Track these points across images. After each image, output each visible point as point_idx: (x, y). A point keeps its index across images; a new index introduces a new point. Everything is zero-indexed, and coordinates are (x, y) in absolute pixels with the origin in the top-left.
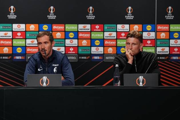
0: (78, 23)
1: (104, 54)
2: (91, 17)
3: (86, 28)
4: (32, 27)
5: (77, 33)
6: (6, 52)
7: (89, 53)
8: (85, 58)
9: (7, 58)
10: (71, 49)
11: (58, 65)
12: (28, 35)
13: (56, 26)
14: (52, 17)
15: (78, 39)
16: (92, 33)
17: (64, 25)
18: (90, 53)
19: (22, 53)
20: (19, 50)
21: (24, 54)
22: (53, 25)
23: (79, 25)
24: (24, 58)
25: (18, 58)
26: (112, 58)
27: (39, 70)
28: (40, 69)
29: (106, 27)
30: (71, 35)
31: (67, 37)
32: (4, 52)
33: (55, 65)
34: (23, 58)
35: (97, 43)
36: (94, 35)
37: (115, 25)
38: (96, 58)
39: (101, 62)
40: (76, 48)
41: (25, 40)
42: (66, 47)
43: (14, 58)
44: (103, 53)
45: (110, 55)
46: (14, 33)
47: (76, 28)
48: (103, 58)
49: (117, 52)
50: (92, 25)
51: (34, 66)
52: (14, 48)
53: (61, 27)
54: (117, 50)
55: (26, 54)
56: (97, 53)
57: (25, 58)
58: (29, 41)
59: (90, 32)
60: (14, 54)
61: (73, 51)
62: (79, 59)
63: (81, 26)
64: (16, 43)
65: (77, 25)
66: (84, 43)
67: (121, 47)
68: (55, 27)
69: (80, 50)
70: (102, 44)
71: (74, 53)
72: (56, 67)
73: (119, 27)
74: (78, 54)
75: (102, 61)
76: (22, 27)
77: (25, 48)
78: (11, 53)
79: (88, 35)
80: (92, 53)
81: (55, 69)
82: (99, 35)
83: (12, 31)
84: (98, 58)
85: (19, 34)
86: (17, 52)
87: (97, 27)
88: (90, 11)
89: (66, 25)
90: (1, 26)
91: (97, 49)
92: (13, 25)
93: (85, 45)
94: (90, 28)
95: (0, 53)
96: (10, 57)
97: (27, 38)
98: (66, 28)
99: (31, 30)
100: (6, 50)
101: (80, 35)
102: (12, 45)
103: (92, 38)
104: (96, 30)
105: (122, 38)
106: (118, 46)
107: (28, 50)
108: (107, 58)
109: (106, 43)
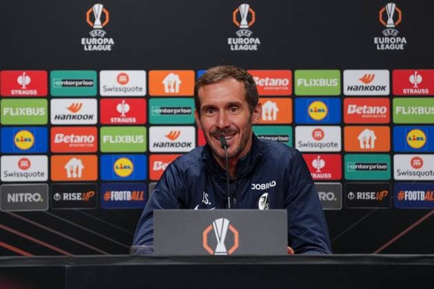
3: (374, 83)
4: (172, 81)
5: (337, 103)
6: (75, 175)
7: (386, 176)
8: (370, 196)
9: (77, 197)
10: (318, 164)
12: (155, 111)
13: (262, 76)
14: (244, 42)
15: (342, 125)
16: (395, 100)
17: (289, 72)
18: (388, 177)
19: (133, 178)
20: (123, 168)
21: (141, 181)
23: (347, 73)
24: (141, 199)
25: (118, 196)
30: (318, 110)
31: (299, 117)
32: (69, 175)
34: (137, 199)
35: (416, 139)
36: (404, 111)
38: (412, 196)
40: (337, 159)
41: (144, 129)
43: (106, 197)
46: (106, 105)
47: (335, 82)
50: (394, 72)
52: (104, 159)
53: (278, 82)
55: (148, 181)
56: (416, 178)
59: (388, 100)
60: (106, 181)
61: (323, 170)
62: (346, 200)
64: (112, 140)
65: (337, 72)
66: (367, 138)
69: (351, 167)
71: (328, 176)
72: (266, 195)
74: (343, 180)
76: (136, 81)
77: (143, 158)
78: (95, 178)
80: (397, 177)
81: (261, 200)
82: (422, 110)
83: (98, 97)
84: (421, 195)
85: (123, 108)
86: (116, 175)
87: (416, 79)
88: (386, 22)
89: (297, 73)
90: (58, 79)
91: (417, 163)
92: (103, 74)
93: (368, 146)
94: (386, 83)
95: (53, 179)
96: (90, 193)
97: (151, 121)
98: (299, 82)
99: (167, 91)
100: (75, 168)
101: (352, 109)
102: (95, 150)
103: (396, 121)
104: (412, 91)
107: (158, 166)
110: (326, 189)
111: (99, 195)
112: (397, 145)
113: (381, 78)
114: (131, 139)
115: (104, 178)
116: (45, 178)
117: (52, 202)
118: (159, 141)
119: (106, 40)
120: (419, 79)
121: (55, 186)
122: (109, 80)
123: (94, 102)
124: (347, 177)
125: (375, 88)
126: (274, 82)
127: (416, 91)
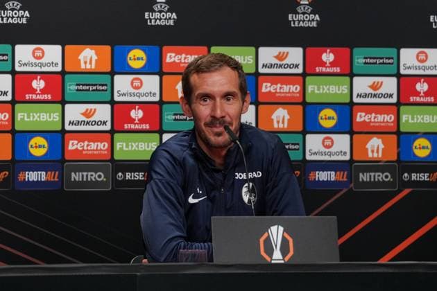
0: (257, 42)
1: (351, 161)
2: (304, 19)
3: (288, 61)
4: (89, 57)
5: (252, 80)
7: (298, 156)
12: (71, 87)
13: (178, 53)
14: (161, 17)
15: (257, 104)
16: (308, 79)
17: (205, 48)
18: (300, 158)
19: (49, 158)
20: (38, 148)
22: (165, 48)
23: (261, 50)
24: (56, 179)
25: (32, 176)
26: (380, 177)
29: (360, 57)
34: (52, 180)
35: (328, 118)
37: (391, 52)
41: (59, 106)
43: (20, 178)
44: (347, 158)
45: (374, 166)
47: (250, 60)
48: (350, 176)
49: (399, 154)
50: (308, 49)
52: (18, 137)
54: (398, 146)
55: (63, 160)
56: (327, 158)
57: (61, 176)
58: (74, 112)
59: (301, 78)
60: (19, 161)
63: (268, 54)
64: (27, 117)
65: (253, 49)
66: (281, 117)
67: (416, 135)
68: (171, 57)
70: (347, 125)
75: (345, 190)
77: (59, 137)
79: (295, 89)
82: (333, 89)
83: (13, 73)
84: (332, 176)
85: (38, 84)
86: (31, 155)
87: (328, 57)
89: (213, 49)
91: (328, 142)
92: (17, 48)
93: (281, 126)
94: (300, 61)
96: (4, 173)
97: (67, 99)
99: (83, 66)
101: (266, 88)
102: (10, 129)
103: (308, 100)
104: (324, 69)
105: (418, 99)
106: (403, 129)
107: (73, 145)
108: (364, 177)
109: (361, 117)
111: (13, 175)
112: (310, 125)
113: (295, 55)
114: (46, 117)
115: (18, 157)
118: (74, 119)
119: (22, 12)
120: (331, 57)
123: (9, 77)
125: (289, 66)
126: (190, 58)
127: (328, 70)
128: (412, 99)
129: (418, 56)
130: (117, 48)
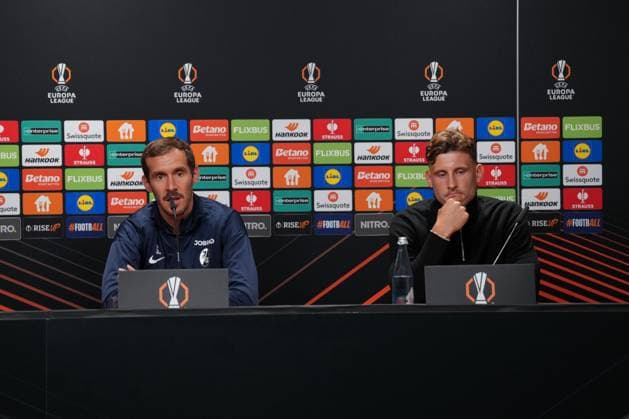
0: (271, 115)
1: (354, 211)
2: (312, 96)
3: (297, 131)
4: (127, 129)
5: (267, 147)
6: (43, 210)
8: (295, 225)
9: (46, 228)
10: (251, 199)
11: (212, 241)
12: (112, 155)
13: (203, 125)
14: (188, 96)
15: (271, 166)
16: (316, 145)
17: (226, 121)
18: (310, 209)
19: (95, 212)
20: (85, 204)
21: (101, 215)
22: (192, 122)
23: (275, 122)
24: (101, 229)
25: (81, 227)
26: (378, 224)
27: (152, 261)
28: (154, 259)
29: (360, 125)
30: (251, 154)
32: (39, 210)
33: (204, 243)
34: (97, 230)
35: (333, 177)
36: (323, 153)
37: (387, 121)
38: (329, 224)
39: (345, 238)
40: (267, 194)
41: (102, 170)
42: (234, 192)
43: (71, 228)
44: (350, 209)
45: (373, 215)
46: (70, 150)
47: (266, 130)
48: (352, 225)
49: (394, 205)
50: (315, 121)
51: (135, 250)
52: (68, 195)
53: (217, 130)
54: (394, 199)
55: (107, 214)
56: (333, 210)
57: (105, 227)
59: (309, 144)
60: (69, 215)
61: (256, 204)
62: (274, 229)
63: (280, 125)
64: (75, 179)
65: (267, 121)
66: (292, 177)
67: (409, 190)
68: (197, 129)
69: (278, 201)
71: (260, 209)
72: (206, 250)
73: (402, 126)
74: (272, 212)
75: (349, 235)
77: (102, 195)
78: (60, 212)
79: (304, 153)
80: (316, 209)
81: (202, 254)
82: (337, 153)
83: (63, 143)
84: (337, 224)
85: (85, 152)
86: (79, 210)
87: (332, 127)
88: (308, 78)
89: (233, 122)
90: (27, 128)
91: (333, 197)
92: (66, 123)
93: (292, 183)
94: (308, 130)
95: (24, 213)
97: (109, 164)
98: (234, 130)
99: (122, 137)
100: (43, 204)
101: (279, 153)
102: (61, 189)
103: (316, 162)
104: (329, 137)
105: (411, 160)
106: (398, 185)
107: (114, 202)
108: (365, 225)
109: (361, 176)
110: (257, 220)
111: (65, 227)
112: (317, 182)
113: (304, 126)
114: (92, 179)
115: (68, 212)
116: (18, 213)
117: (24, 232)
118: (116, 180)
119: (69, 94)
120: (335, 127)
121: (26, 219)
122: (72, 128)
123: (59, 147)
124: (276, 209)
125: (298, 135)
126: (214, 130)
127: (333, 137)
128: (405, 160)
129: (410, 125)
130: (151, 122)
